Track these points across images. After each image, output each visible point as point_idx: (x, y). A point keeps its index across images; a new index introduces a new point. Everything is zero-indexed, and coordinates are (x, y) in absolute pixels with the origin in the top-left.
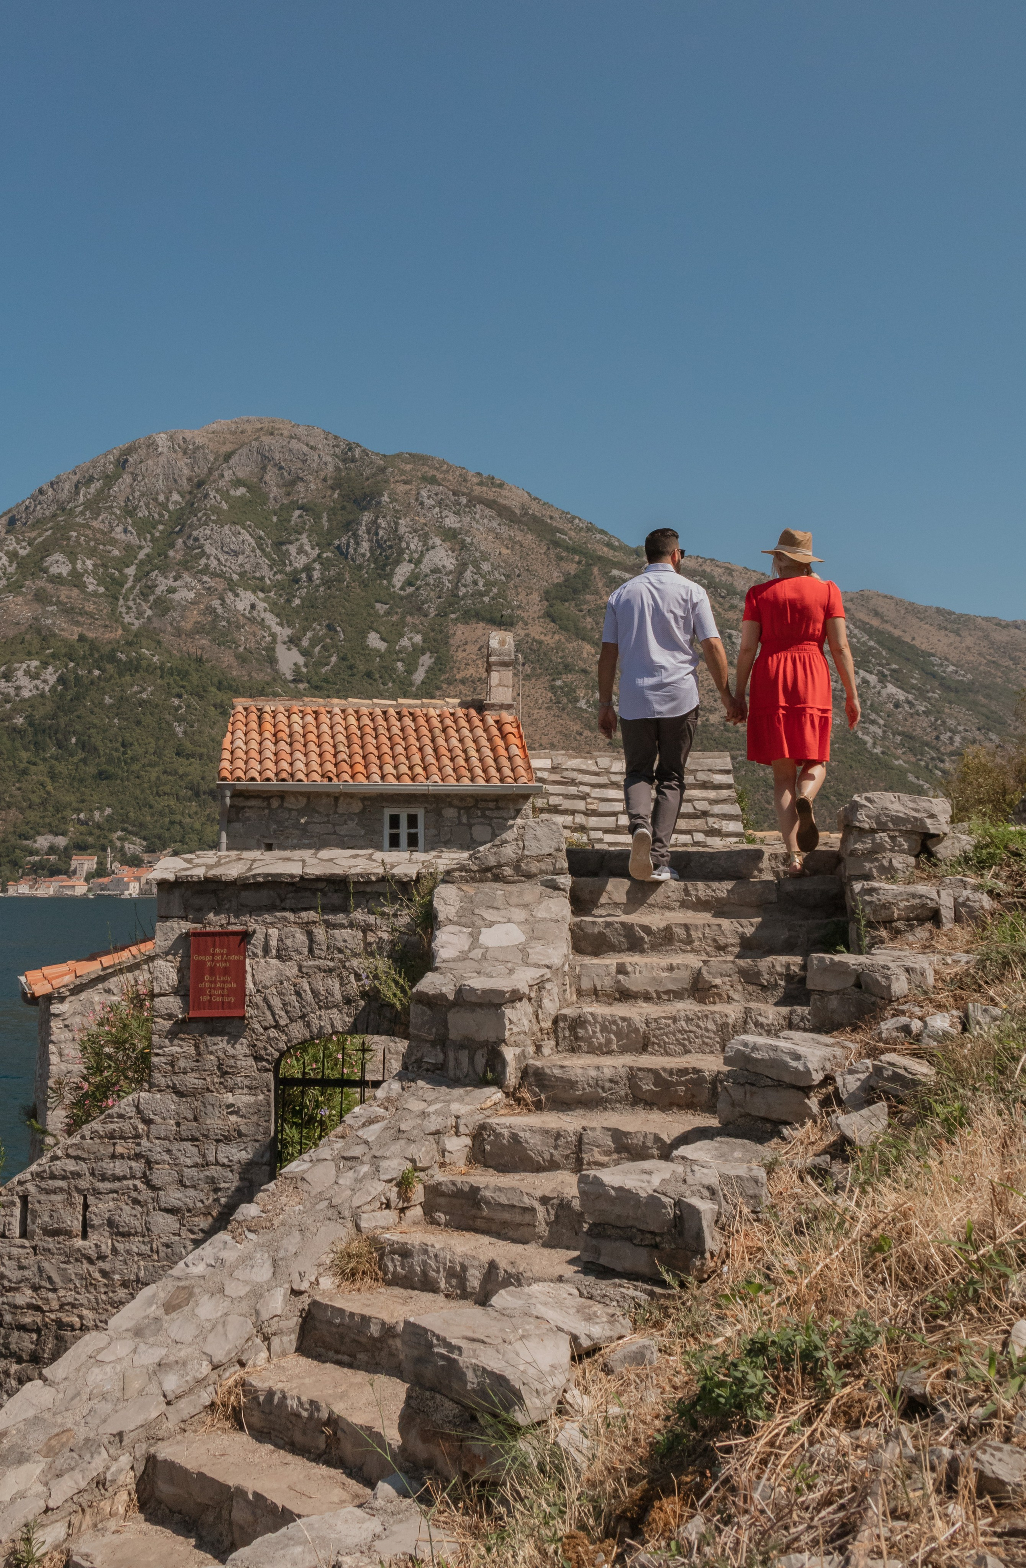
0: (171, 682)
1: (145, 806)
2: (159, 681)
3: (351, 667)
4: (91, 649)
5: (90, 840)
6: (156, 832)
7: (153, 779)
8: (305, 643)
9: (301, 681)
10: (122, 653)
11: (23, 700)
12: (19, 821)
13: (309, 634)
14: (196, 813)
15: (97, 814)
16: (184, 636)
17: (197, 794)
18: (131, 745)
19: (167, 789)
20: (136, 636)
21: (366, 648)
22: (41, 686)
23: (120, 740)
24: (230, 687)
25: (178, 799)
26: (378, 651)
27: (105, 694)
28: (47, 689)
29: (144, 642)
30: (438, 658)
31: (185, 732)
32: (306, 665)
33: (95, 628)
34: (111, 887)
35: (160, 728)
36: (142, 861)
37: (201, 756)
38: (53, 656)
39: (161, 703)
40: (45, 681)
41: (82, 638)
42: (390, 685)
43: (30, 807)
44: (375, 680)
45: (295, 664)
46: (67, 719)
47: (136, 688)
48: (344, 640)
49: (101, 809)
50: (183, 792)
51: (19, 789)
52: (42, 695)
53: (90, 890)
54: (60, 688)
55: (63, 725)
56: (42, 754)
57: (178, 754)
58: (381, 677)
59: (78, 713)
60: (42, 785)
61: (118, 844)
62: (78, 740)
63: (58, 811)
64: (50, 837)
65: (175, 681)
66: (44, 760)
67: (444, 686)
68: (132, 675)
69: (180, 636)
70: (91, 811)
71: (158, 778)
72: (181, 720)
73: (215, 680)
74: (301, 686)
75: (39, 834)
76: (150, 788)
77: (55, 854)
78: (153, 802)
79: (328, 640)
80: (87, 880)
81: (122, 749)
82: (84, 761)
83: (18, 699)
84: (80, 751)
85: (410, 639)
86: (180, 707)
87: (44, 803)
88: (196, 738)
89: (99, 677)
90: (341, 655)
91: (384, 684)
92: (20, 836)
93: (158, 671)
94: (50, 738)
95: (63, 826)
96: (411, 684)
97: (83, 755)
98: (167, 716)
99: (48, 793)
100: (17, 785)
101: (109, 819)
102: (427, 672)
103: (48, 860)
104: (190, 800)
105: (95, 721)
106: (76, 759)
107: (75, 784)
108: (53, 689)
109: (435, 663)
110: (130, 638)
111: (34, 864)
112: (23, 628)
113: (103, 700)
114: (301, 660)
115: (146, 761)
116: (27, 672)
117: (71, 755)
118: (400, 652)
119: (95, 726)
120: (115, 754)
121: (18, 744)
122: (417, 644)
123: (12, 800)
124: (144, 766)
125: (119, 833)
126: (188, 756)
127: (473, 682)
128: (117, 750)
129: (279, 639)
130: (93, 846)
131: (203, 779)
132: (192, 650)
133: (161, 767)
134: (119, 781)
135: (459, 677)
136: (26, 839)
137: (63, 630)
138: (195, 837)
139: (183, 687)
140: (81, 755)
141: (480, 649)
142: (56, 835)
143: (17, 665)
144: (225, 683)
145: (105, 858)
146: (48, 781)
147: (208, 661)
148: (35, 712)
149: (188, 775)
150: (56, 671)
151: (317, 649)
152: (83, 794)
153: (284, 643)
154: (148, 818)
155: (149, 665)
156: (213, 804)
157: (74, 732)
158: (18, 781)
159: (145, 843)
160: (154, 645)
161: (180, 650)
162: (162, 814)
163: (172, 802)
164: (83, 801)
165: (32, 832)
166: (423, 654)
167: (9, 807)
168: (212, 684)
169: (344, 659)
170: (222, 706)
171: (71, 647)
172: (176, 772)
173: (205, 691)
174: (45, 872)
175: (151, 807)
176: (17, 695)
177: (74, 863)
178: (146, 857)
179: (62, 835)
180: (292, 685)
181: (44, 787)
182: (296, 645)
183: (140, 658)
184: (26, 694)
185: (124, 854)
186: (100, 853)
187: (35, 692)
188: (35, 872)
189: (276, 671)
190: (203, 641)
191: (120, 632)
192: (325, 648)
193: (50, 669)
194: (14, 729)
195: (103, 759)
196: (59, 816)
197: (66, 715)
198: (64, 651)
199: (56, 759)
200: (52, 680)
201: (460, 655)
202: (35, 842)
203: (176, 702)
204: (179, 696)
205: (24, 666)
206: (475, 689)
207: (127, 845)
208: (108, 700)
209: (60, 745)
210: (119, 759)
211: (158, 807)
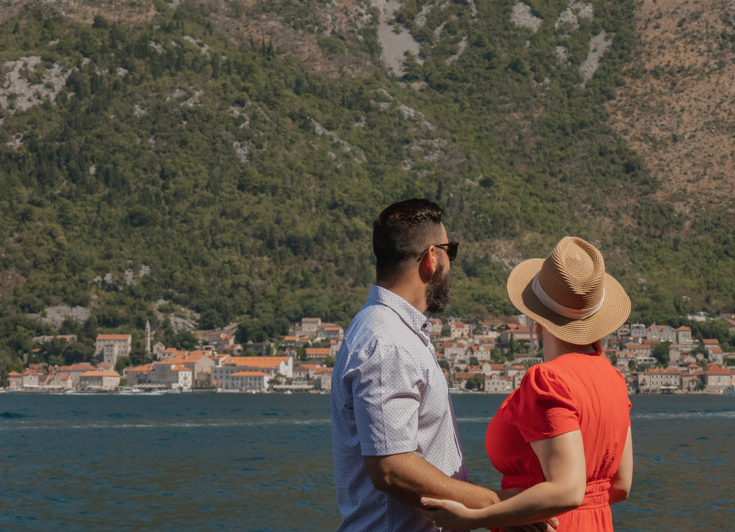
0: (229, 82)
1: (196, 262)
2: (211, 83)
3: (489, 56)
4: (112, 38)
5: (122, 312)
6: (213, 299)
7: (206, 223)
8: (420, 22)
9: (416, 78)
10: (157, 42)
11: (20, 114)
12: (20, 286)
13: (426, 9)
14: (270, 272)
15: (129, 275)
16: (244, 17)
17: (270, 245)
18: (174, 175)
19: (226, 237)
20: (175, 17)
21: (508, 26)
22: (44, 93)
23: (158, 168)
24: (313, 89)
25: (242, 253)
26: (528, 31)
27: (133, 103)
28: (52, 97)
29: (188, 26)
30: (618, 39)
31: (250, 156)
32: (422, 55)
33: (117, 8)
34: (152, 378)
35: (215, 150)
36: (195, 341)
37: (274, 190)
38: (59, 49)
39: (214, 113)
40: (49, 86)
41: (99, 22)
42: (547, 80)
43: (35, 266)
44: (525, 74)
45: (406, 54)
46: (82, 139)
47: (178, 93)
48: (478, 16)
49: (134, 268)
50: (250, 243)
51: (19, 241)
52: (46, 106)
53: (123, 383)
54: (70, 95)
55: (77, 149)
56: (49, 193)
57: (241, 187)
58: (533, 69)
59: (98, 130)
60: (51, 234)
61: (161, 317)
62: (98, 169)
63: (74, 271)
64: (65, 308)
65: (233, 82)
66: (53, 198)
67: (628, 80)
68: (172, 75)
69: (238, 17)
70: (121, 270)
71: (214, 222)
72: (243, 138)
73: (292, 79)
74: (416, 86)
75: (49, 304)
76: (203, 236)
77: (72, 332)
78: (208, 257)
79: (454, 17)
80: (118, 368)
81: (161, 182)
82: (108, 199)
83: (12, 112)
84: (102, 186)
85: (576, 12)
86: (242, 119)
87: (54, 260)
88: (267, 163)
89: (125, 79)
90: (474, 38)
91: (538, 79)
92: (23, 307)
93: (209, 67)
94: (59, 166)
95: (82, 293)
96: (579, 80)
97: (107, 191)
98: (224, 133)
99: (60, 246)
100: (16, 235)
101: (146, 282)
102: (601, 60)
103: (63, 341)
104: (260, 254)
105: (122, 142)
106: (97, 197)
107: (98, 232)
108: (61, 97)
109: (613, 46)
110: (168, 21)
111: (44, 347)
112: (16, 11)
113: (132, 111)
114: (415, 48)
115: (195, 198)
116: (24, 74)
117: (90, 191)
118: (561, 31)
119: (121, 149)
120: (152, 189)
121: (15, 175)
122: (586, 19)
123: (10, 256)
124: (193, 205)
125: (162, 302)
126: (255, 190)
127: (671, 73)
128: (154, 183)
129: (382, 17)
130: (125, 321)
131: (278, 222)
132: (257, 37)
133: (218, 207)
134: (158, 228)
135: (649, 66)
136: (32, 311)
137: (72, 11)
138: (269, 307)
139: (246, 89)
140: (103, 191)
141: (680, 25)
142: (73, 305)
143: (9, 64)
144: (305, 83)
145: (143, 337)
146: (59, 228)
147: (279, 52)
148: (37, 131)
149: (255, 216)
150: (64, 71)
151: (438, 31)
152: (108, 246)
153: (390, 23)
154: (202, 280)
155: (196, 60)
156: (293, 258)
157: (92, 158)
158: (19, 230)
159: (198, 316)
160: (201, 30)
161: (239, 38)
162: (220, 274)
163: (236, 257)
164: (109, 257)
165: (39, 302)
166: (595, 34)
167: (6, 267)
168: (288, 86)
169: (478, 44)
170: (302, 117)
171: (84, 35)
172: (238, 214)
173: (277, 95)
174: (60, 358)
175: (205, 264)
176: (11, 107)
177: (100, 345)
178: (200, 335)
179: (82, 304)
180: (403, 85)
181: (54, 237)
182: (408, 26)
183: (183, 49)
184: (23, 105)
185: (169, 332)
186: (135, 330)
187: (36, 102)
188: (46, 359)
189: (380, 65)
190: (272, 23)
191: (153, 12)
192: (449, 29)
193: (56, 68)
194: (9, 156)
195: (135, 197)
196: (76, 278)
197: (80, 134)
198: (74, 41)
199: (69, 198)
200: (60, 83)
201: (651, 34)
202: (44, 315)
203: (236, 112)
204: (240, 103)
205: (20, 64)
206: (674, 84)
207: (173, 319)
208: (138, 111)
209: (72, 177)
210: (157, 195)
211: (215, 264)
